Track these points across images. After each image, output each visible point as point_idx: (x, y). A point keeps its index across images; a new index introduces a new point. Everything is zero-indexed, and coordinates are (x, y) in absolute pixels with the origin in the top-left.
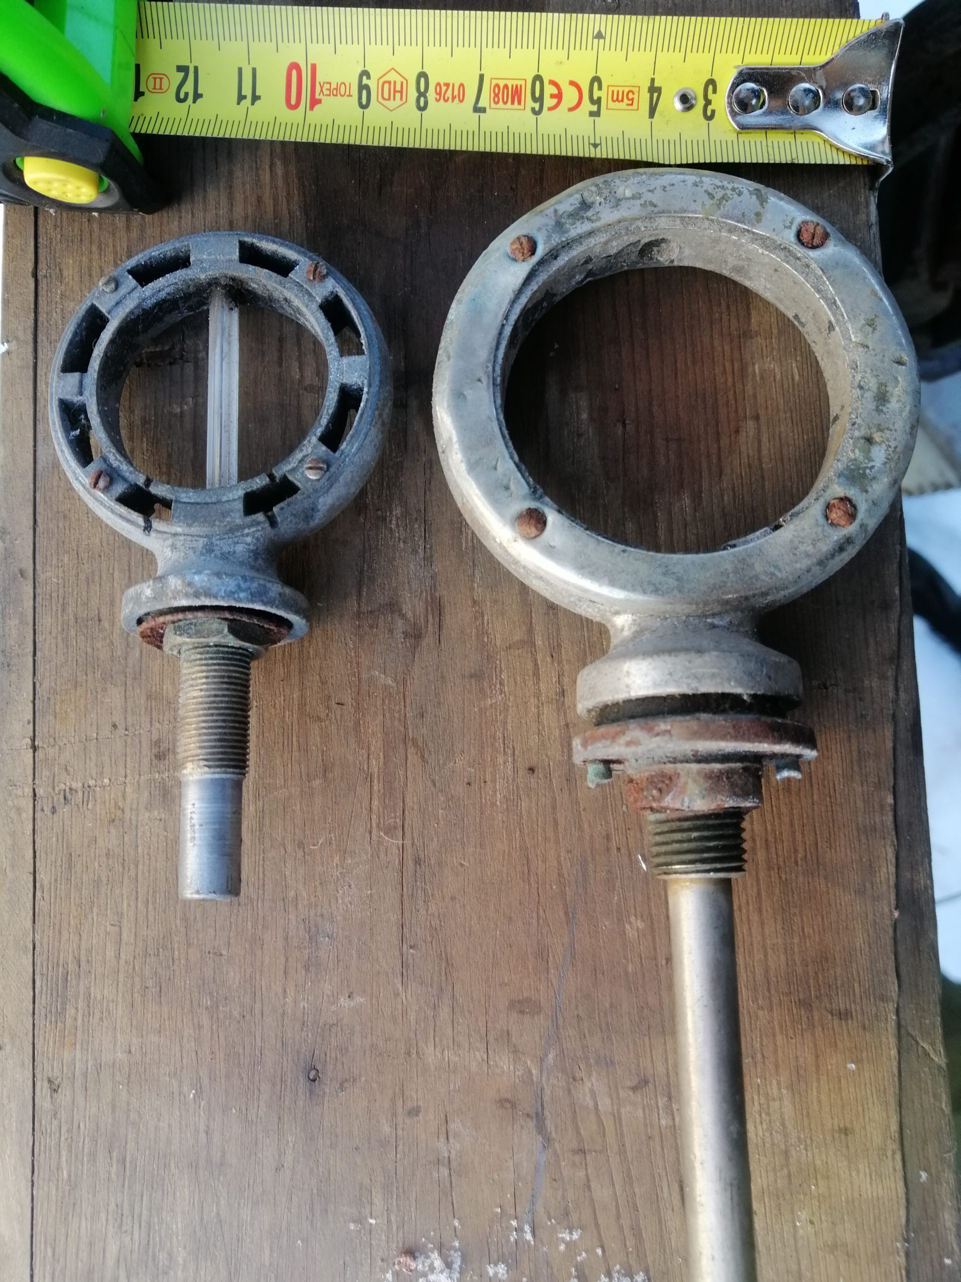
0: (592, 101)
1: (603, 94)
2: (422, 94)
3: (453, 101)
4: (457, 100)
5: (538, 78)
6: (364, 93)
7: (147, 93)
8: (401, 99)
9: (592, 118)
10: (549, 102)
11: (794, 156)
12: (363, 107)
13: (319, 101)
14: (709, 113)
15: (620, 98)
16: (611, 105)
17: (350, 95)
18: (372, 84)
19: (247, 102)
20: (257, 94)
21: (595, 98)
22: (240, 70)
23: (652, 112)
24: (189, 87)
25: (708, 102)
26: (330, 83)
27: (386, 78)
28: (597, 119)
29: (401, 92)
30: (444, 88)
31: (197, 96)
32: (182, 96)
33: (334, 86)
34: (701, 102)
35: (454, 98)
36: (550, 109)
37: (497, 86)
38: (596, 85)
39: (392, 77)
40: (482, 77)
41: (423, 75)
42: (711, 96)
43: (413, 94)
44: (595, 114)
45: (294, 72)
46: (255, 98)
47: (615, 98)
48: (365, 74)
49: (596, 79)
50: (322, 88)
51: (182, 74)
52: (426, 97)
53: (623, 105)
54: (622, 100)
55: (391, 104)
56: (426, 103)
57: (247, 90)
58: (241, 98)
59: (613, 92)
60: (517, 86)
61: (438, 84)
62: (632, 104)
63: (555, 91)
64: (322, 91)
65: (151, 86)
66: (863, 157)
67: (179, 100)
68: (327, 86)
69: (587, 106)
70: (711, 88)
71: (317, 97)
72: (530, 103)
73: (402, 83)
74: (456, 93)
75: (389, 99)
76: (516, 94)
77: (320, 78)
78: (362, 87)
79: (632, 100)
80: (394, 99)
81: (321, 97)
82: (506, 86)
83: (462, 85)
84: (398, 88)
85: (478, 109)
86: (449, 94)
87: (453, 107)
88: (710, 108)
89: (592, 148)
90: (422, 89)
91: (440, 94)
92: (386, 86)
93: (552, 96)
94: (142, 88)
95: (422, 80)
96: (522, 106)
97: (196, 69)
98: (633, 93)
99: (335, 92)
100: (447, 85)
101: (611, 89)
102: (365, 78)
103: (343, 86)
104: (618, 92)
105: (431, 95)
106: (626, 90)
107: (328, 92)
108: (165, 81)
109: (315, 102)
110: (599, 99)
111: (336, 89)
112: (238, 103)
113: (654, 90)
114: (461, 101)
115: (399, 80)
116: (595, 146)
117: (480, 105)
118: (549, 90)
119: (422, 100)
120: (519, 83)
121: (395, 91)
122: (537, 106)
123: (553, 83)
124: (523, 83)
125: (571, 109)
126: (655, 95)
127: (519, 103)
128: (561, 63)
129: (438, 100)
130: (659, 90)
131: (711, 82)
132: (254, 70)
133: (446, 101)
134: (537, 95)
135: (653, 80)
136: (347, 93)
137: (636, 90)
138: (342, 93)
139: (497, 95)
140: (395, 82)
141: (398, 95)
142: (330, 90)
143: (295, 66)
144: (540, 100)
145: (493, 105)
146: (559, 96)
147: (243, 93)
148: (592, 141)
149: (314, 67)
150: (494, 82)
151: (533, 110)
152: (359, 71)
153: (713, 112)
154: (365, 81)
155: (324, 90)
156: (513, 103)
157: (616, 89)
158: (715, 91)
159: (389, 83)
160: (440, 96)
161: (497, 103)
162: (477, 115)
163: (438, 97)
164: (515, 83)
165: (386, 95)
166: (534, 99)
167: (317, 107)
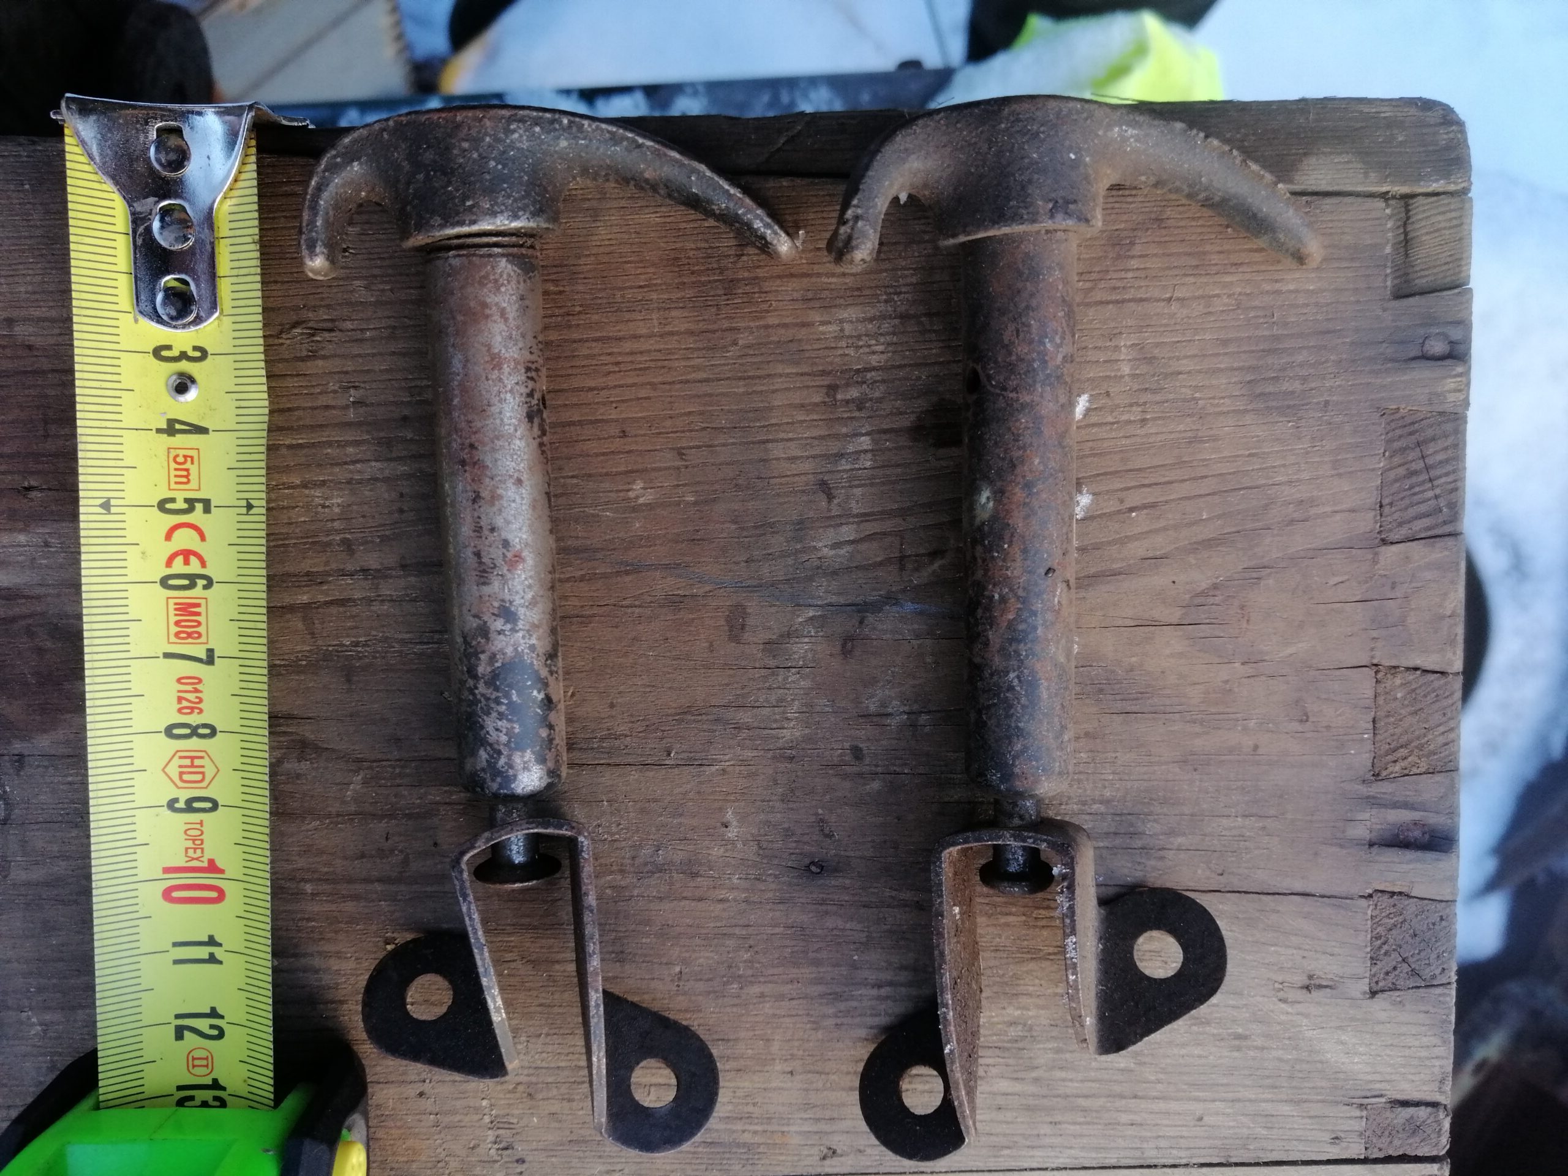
0: (190, 510)
1: (180, 496)
2: (194, 732)
3: (201, 692)
4: (199, 687)
5: (164, 582)
6: (196, 805)
7: (214, 1075)
8: (202, 758)
9: (213, 509)
10: (195, 567)
11: (249, 239)
12: (215, 805)
13: (211, 862)
14: (198, 354)
15: (185, 473)
16: (194, 484)
17: (201, 823)
18: (184, 795)
19: (218, 952)
20: (206, 939)
21: (185, 506)
22: (177, 962)
23: (201, 430)
24: (203, 1025)
25: (183, 356)
26: (187, 849)
27: (176, 779)
28: (213, 504)
29: (192, 758)
30: (185, 704)
31: (214, 1013)
32: (215, 1032)
33: (190, 844)
34: (184, 366)
35: (196, 691)
36: (203, 564)
37: (177, 635)
38: (169, 506)
39: (173, 770)
40: (167, 655)
41: (169, 731)
42: (175, 353)
43: (194, 743)
44: (207, 505)
45: (175, 894)
46: (212, 942)
47: (185, 480)
48: (171, 805)
49: (162, 506)
50: (193, 859)
51: (186, 1033)
52: (198, 727)
53: (194, 470)
54: (187, 470)
55: (209, 771)
56: (205, 726)
57: (203, 952)
58: (212, 959)
59: (176, 483)
60: (176, 609)
61: (180, 711)
62: (192, 458)
63: (180, 559)
64: (197, 859)
65: (204, 1071)
66: (247, 146)
67: (221, 1035)
68: (191, 853)
69: (197, 516)
70: (165, 353)
71: (205, 864)
72: (198, 591)
73: (181, 758)
74: (189, 688)
75: (203, 773)
76: (187, 610)
77: (181, 862)
78: (189, 807)
79: (185, 457)
80: (203, 767)
81: (205, 859)
82: (177, 623)
83: (179, 681)
84: (188, 762)
85: (210, 659)
86: (191, 697)
87: (208, 691)
88: (191, 353)
89: (253, 511)
90: (188, 731)
91: (192, 709)
92: (186, 777)
93: (187, 562)
94: (208, 1081)
95: (176, 731)
96: (203, 602)
97: (178, 1017)
98: (177, 456)
99: (198, 842)
100: (180, 699)
101: (173, 486)
102: (177, 805)
103: (190, 832)
104: (176, 476)
105: (194, 719)
106: (173, 465)
107: (199, 852)
108: (196, 1054)
109: (212, 867)
110: (186, 500)
111: (194, 840)
112: (221, 963)
113: (171, 428)
114: (200, 681)
115: (176, 762)
116: (250, 507)
117: (203, 656)
118: (178, 567)
119: (201, 731)
120: (172, 607)
121: (192, 766)
122: (201, 583)
123: (169, 562)
124: (171, 601)
125: (203, 538)
126: (178, 426)
127: (198, 605)
128: (143, 553)
129: (201, 711)
130: (171, 422)
131: (157, 352)
132: (176, 944)
133: (201, 700)
134: (186, 582)
135: (159, 431)
136: (198, 826)
137: (173, 453)
138: (199, 833)
139: (190, 635)
140: (180, 766)
141: (197, 762)
142: (195, 849)
143: (167, 895)
144: (192, 579)
145: (203, 639)
146: (187, 554)
147: (207, 957)
148: (244, 510)
149: (167, 870)
150: (173, 639)
151: (205, 587)
152: (169, 812)
153: (195, 348)
154: (181, 805)
155: (195, 856)
156: (198, 614)
157: (173, 480)
158: (169, 348)
159: (181, 774)
160: (194, 708)
161: (200, 635)
162: (217, 660)
163: (196, 711)
164: (172, 612)
165: (199, 777)
166: (192, 586)
167: (220, 864)
